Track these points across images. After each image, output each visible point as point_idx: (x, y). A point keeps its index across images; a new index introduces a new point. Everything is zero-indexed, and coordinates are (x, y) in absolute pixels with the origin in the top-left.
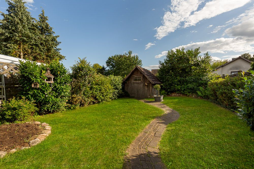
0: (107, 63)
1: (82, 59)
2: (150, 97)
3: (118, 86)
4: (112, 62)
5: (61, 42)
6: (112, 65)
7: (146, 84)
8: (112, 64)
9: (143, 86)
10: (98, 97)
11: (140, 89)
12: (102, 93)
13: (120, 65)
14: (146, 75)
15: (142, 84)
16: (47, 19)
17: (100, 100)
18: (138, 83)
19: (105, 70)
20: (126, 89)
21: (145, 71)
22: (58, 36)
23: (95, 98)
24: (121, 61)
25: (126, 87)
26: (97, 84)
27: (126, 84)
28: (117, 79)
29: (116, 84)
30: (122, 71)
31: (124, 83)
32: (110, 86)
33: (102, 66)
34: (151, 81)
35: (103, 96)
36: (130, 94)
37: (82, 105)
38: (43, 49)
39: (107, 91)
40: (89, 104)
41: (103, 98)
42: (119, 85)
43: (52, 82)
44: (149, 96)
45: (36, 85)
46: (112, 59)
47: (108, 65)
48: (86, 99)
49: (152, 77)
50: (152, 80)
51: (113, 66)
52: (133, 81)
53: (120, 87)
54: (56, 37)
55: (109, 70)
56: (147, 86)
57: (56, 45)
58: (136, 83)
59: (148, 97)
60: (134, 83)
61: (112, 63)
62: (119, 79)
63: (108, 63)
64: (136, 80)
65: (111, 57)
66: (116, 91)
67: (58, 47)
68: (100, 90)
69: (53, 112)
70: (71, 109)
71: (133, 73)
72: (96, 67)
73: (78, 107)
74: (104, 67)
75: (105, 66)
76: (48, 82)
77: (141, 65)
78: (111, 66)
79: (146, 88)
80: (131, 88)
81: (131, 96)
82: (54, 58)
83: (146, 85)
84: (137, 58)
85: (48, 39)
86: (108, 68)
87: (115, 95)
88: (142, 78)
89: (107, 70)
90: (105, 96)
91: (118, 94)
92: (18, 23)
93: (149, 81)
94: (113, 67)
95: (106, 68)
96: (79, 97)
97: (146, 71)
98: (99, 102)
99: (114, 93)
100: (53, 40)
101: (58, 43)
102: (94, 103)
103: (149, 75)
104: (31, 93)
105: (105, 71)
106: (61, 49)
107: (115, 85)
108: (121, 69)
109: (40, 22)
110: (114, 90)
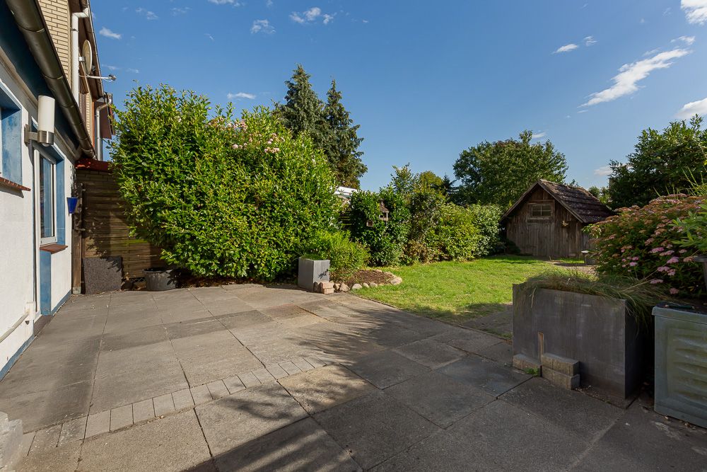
0: (456, 168)
1: (400, 169)
2: (574, 255)
3: (489, 229)
4: (472, 163)
5: (363, 139)
6: (471, 172)
7: (565, 224)
8: (471, 169)
9: (555, 229)
10: (448, 248)
11: (546, 237)
12: (458, 241)
13: (495, 174)
14: (563, 203)
15: (553, 224)
16: (340, 97)
17: (453, 255)
18: (542, 222)
19: (451, 188)
20: (509, 237)
21: (563, 191)
22: (358, 126)
23: (443, 249)
24: (497, 163)
25: (510, 230)
26: (446, 223)
27: (511, 223)
28: (488, 213)
29: (485, 223)
30: (501, 191)
31: (504, 222)
32: (472, 228)
33: (443, 178)
34: (577, 216)
35: (458, 246)
36: (521, 249)
37: (423, 259)
38: (335, 157)
39: (465, 238)
40: (434, 260)
41: (458, 250)
42: (492, 225)
43: (387, 219)
44: (574, 253)
45: (371, 223)
46: (472, 157)
47: (459, 175)
48: (430, 250)
49: (584, 207)
50: (580, 214)
51: (475, 176)
52: (528, 217)
53: (495, 229)
54: (355, 128)
55: (461, 187)
56: (568, 228)
57: (355, 146)
58: (537, 221)
59: (568, 257)
60: (531, 221)
61: (472, 166)
62: (491, 213)
63: (460, 168)
64: (536, 214)
65: (468, 151)
66: (485, 238)
67: (358, 150)
68: (453, 235)
69: (385, 264)
70: (407, 265)
71: (528, 198)
72: (427, 180)
73: (416, 262)
74: (449, 181)
75: (452, 177)
76: (382, 219)
77: (562, 169)
78: (469, 177)
79: (565, 234)
80: (522, 233)
81: (522, 253)
82: (351, 172)
83: (563, 227)
84: (547, 150)
85: (343, 137)
86: (458, 183)
87: (482, 248)
88: (553, 208)
89: (457, 188)
90: (463, 246)
91: (489, 244)
92: (303, 118)
93: (573, 217)
94: (473, 179)
95: (454, 181)
96: (418, 244)
97: (567, 191)
98: (450, 258)
99: (480, 242)
100: (352, 135)
101: (358, 142)
102: (441, 259)
103: (575, 200)
104: (365, 234)
105: (450, 191)
106: (363, 153)
107: (483, 226)
108: (499, 185)
109: (329, 105)
110: (481, 236)
